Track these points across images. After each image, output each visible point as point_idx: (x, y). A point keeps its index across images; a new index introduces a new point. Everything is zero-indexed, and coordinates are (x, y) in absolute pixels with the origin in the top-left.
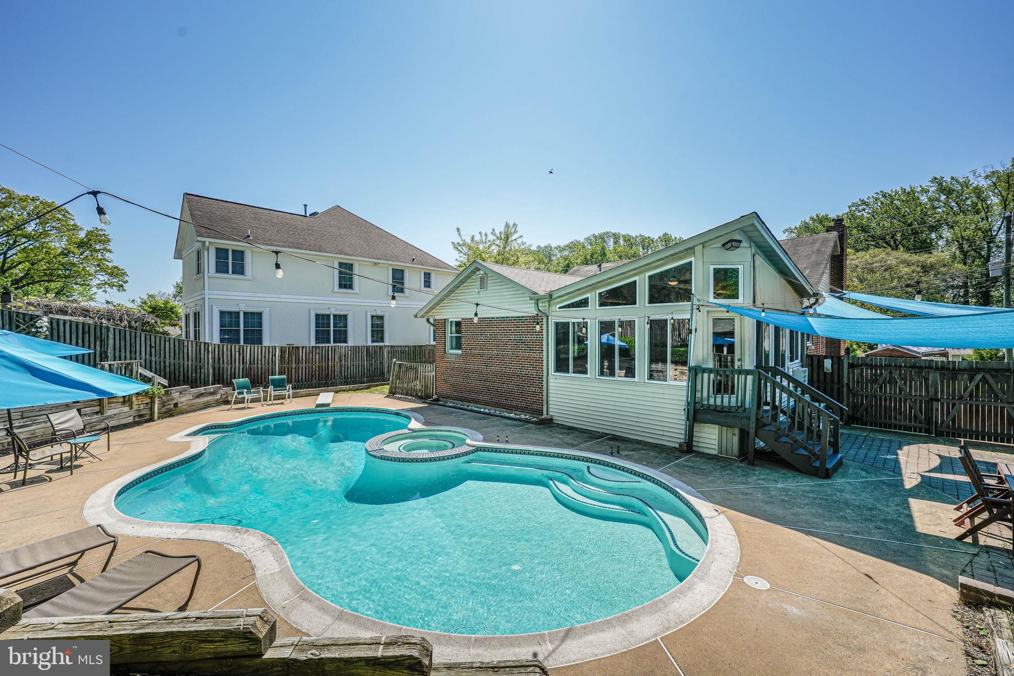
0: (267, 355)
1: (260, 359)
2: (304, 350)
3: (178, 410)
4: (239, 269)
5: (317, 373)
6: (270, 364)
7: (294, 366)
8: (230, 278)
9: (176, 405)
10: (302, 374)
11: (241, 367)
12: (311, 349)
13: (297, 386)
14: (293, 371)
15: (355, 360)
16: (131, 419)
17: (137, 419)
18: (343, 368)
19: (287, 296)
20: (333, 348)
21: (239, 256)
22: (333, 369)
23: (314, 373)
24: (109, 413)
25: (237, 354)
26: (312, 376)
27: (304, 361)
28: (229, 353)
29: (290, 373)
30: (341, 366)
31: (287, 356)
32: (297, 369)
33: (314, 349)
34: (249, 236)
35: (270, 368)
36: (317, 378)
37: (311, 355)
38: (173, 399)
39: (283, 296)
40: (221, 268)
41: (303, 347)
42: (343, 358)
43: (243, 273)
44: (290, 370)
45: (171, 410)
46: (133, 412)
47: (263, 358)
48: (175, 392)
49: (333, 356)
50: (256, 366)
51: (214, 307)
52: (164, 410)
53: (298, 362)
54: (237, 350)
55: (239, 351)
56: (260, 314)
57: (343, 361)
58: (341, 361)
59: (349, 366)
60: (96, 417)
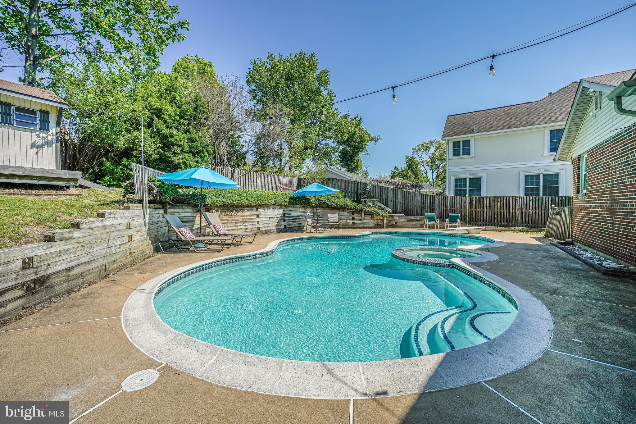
0: (460, 202)
1: (456, 204)
2: (488, 199)
3: (397, 225)
4: (467, 152)
5: (499, 217)
6: (463, 208)
7: (480, 210)
8: (462, 158)
9: (396, 223)
10: (486, 216)
11: (445, 209)
12: (493, 198)
13: (482, 224)
14: (480, 214)
15: (537, 208)
16: (374, 225)
17: (376, 226)
18: (524, 215)
19: (500, 165)
20: (514, 198)
21: (467, 143)
22: (514, 214)
23: (496, 216)
24: (365, 221)
25: (442, 201)
26: (495, 218)
27: (488, 207)
28: (438, 200)
29: (477, 215)
30: (522, 213)
31: (474, 203)
32: (482, 213)
33: (496, 199)
34: (474, 130)
35: (463, 211)
36: (499, 220)
37: (493, 204)
38: (395, 220)
39: (496, 165)
40: (456, 153)
41: (487, 197)
42: (524, 206)
43: (469, 154)
44: (477, 213)
45: (393, 225)
46: (375, 223)
47: (458, 204)
48: (396, 217)
49: (514, 204)
50: (453, 209)
51: (451, 177)
52: (390, 224)
53: (483, 208)
54: (442, 198)
55: (443, 199)
56: (480, 179)
57: (524, 209)
58: (522, 208)
59: (531, 213)
60: (360, 222)
